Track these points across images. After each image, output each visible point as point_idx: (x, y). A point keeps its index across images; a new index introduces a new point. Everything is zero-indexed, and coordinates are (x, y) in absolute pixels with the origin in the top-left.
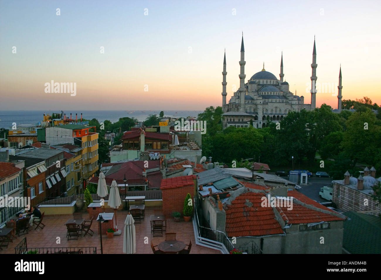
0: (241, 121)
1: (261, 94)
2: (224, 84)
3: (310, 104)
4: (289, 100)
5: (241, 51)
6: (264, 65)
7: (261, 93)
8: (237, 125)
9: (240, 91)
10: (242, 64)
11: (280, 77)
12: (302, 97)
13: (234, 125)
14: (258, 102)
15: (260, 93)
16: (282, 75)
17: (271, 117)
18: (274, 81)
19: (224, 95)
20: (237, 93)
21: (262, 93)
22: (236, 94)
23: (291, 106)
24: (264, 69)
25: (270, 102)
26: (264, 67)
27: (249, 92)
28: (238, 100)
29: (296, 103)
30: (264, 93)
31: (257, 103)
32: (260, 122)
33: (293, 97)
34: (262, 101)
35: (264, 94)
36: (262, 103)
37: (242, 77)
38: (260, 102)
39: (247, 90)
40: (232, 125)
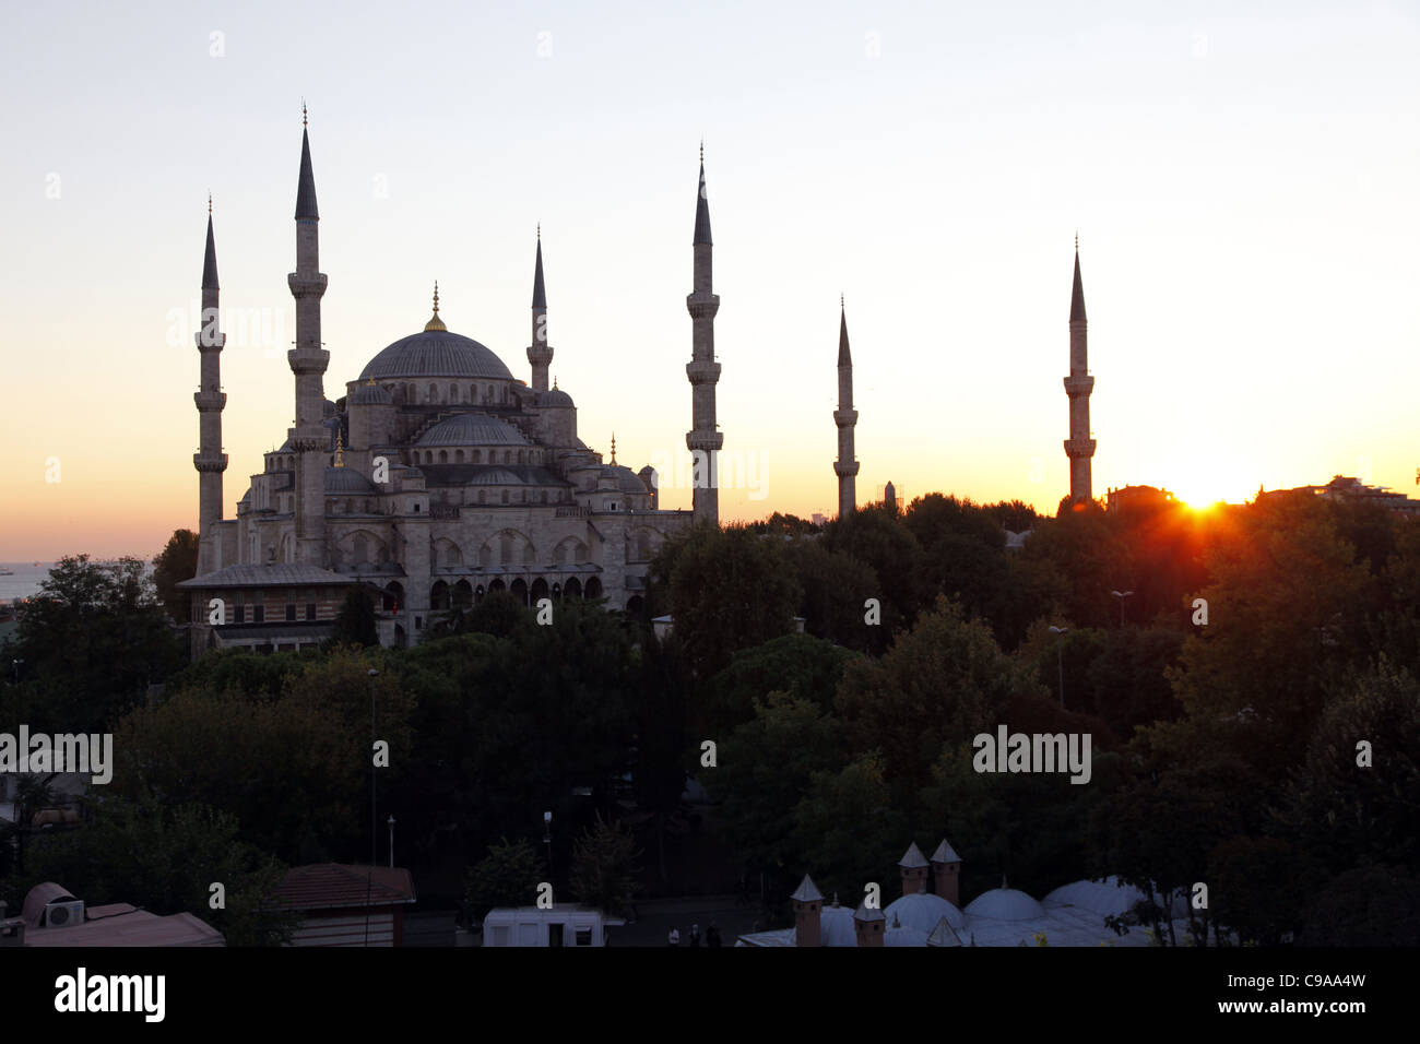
0: (301, 616)
1: (423, 460)
2: (210, 402)
3: (691, 509)
4: (576, 493)
5: (296, 218)
6: (436, 298)
7: (423, 453)
8: (276, 642)
9: (297, 445)
10: (308, 287)
11: (530, 367)
12: (648, 472)
13: (262, 642)
14: (405, 504)
15: (417, 454)
16: (540, 356)
17: (480, 587)
18: (491, 387)
19: (211, 463)
20: (285, 458)
21: (429, 454)
22: (280, 459)
23: (589, 522)
24: (436, 320)
25: (473, 505)
26: (436, 310)
27: (352, 450)
28: (291, 498)
29: (613, 506)
30: (435, 452)
31: (396, 513)
32: (418, 620)
33: (599, 473)
34: (424, 502)
35: (436, 460)
36: (425, 507)
37: (308, 362)
38: (417, 508)
39: (339, 438)
40: (251, 642)
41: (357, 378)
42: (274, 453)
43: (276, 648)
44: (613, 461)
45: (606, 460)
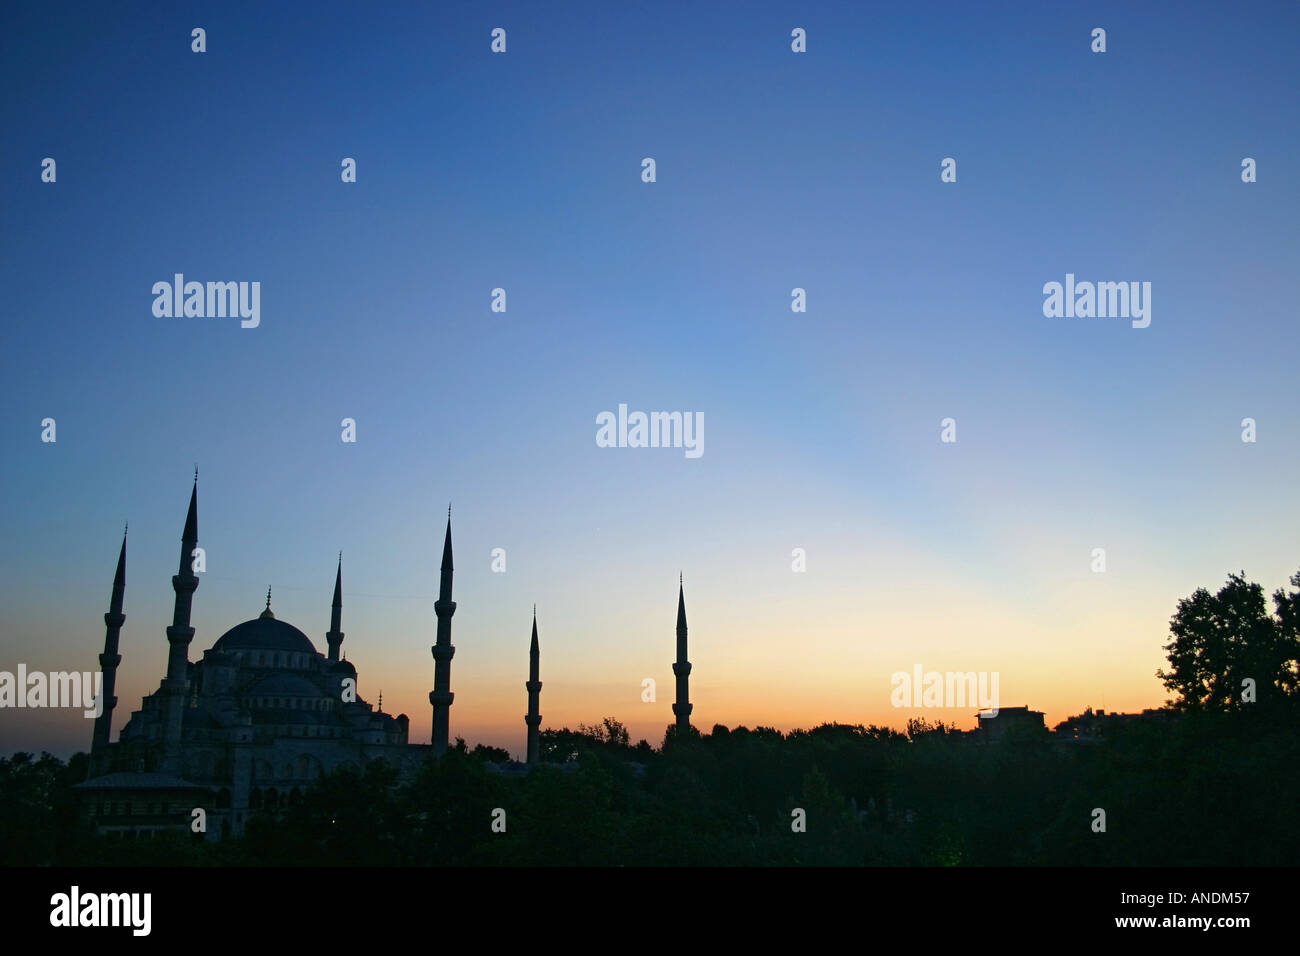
0: (157, 811)
1: (251, 705)
2: (110, 660)
3: (430, 743)
4: (354, 731)
5: (182, 541)
6: (269, 597)
7: (251, 700)
8: (139, 828)
9: (166, 691)
10: (185, 584)
11: (327, 645)
12: (403, 719)
13: (127, 828)
14: (237, 735)
15: (247, 701)
16: (335, 638)
17: (284, 794)
18: (301, 657)
20: (157, 700)
21: (256, 701)
22: (153, 701)
23: (361, 751)
24: (268, 611)
25: (282, 737)
26: (268, 604)
27: (203, 696)
28: (159, 728)
29: (378, 740)
30: (260, 700)
31: (230, 740)
32: (240, 816)
33: (369, 717)
34: (250, 734)
35: (260, 705)
36: (250, 739)
37: (180, 634)
38: (245, 737)
39: (196, 687)
40: (121, 828)
41: (211, 648)
42: (150, 697)
43: (138, 833)
44: (380, 710)
45: (375, 709)
